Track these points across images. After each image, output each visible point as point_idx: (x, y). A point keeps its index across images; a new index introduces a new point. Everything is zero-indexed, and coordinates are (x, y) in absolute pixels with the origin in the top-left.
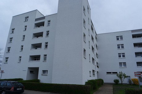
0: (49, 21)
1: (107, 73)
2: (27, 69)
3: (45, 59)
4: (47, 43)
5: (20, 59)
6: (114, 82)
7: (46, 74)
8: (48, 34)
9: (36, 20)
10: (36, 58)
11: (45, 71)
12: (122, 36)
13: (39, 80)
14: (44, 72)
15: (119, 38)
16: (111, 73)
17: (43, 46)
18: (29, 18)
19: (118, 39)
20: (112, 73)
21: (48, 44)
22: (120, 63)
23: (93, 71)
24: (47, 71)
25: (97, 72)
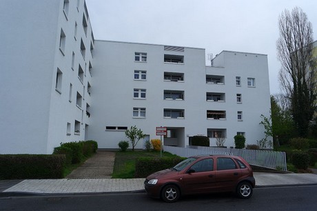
1: (108, 128)
6: (118, 147)
12: (146, 54)
15: (141, 56)
16: (114, 128)
19: (137, 59)
20: (117, 129)
22: (134, 109)
23: (77, 123)
25: (86, 125)
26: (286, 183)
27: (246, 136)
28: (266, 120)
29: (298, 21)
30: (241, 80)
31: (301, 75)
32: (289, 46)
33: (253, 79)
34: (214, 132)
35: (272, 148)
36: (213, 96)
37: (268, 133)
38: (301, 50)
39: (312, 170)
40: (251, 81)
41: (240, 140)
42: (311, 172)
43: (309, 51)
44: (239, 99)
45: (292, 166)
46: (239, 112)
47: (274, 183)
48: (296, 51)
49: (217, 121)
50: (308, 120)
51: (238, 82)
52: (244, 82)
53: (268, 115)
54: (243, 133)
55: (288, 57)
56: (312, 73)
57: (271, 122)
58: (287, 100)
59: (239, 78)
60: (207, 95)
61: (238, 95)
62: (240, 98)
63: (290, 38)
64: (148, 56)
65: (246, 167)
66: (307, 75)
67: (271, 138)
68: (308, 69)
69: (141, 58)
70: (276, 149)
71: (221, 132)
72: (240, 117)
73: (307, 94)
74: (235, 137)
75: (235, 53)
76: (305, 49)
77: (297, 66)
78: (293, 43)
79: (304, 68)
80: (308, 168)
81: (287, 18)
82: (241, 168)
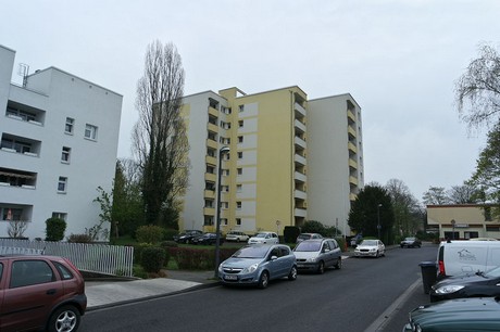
26: (132, 298)
27: (68, 220)
28: (105, 196)
29: (170, 62)
30: (76, 125)
31: (162, 137)
32: (154, 92)
33: (96, 128)
34: (7, 210)
35: (108, 240)
36: (17, 142)
37: (104, 217)
38: (167, 102)
39: (167, 272)
40: (92, 130)
41: (56, 226)
42: (164, 276)
43: (176, 107)
44: (66, 157)
45: (139, 267)
46: (61, 178)
47: (114, 300)
48: (161, 103)
49: (16, 190)
50: (161, 201)
51: (70, 128)
52: (79, 129)
53: (109, 188)
54: (63, 215)
55: (150, 109)
56: (174, 138)
57: (111, 200)
58: (138, 170)
59: (72, 120)
60: (3, 139)
61: (65, 149)
62: (67, 155)
63: (156, 81)
65: (72, 276)
66: (169, 140)
67: (107, 225)
68: (171, 132)
70: (112, 242)
71: (21, 210)
72: (62, 187)
73: (165, 165)
74: (48, 222)
75: (73, 78)
76: (172, 103)
77: (159, 124)
78: (160, 90)
79: (167, 129)
80: (162, 271)
81: (158, 53)
82: (62, 279)
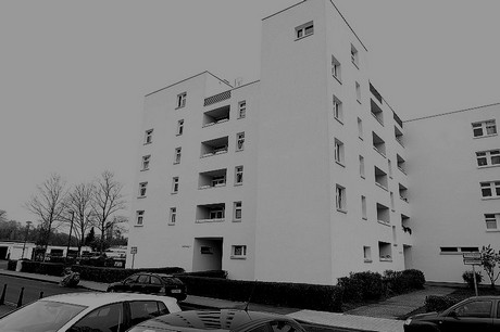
0: (243, 104)
1: (443, 249)
2: (192, 243)
3: (238, 214)
4: (240, 169)
5: (174, 215)
6: (462, 281)
7: (243, 256)
8: (241, 143)
9: (208, 102)
10: (213, 211)
11: (240, 247)
12: (493, 121)
13: (224, 272)
14: (238, 249)
15: (484, 127)
16: (455, 249)
17: (231, 176)
18: (186, 98)
19: (478, 133)
20: (459, 250)
21: (244, 172)
22: (487, 216)
23: (383, 245)
24: (245, 247)
25: (406, 247)
64: (497, 124)
69: (485, 131)
